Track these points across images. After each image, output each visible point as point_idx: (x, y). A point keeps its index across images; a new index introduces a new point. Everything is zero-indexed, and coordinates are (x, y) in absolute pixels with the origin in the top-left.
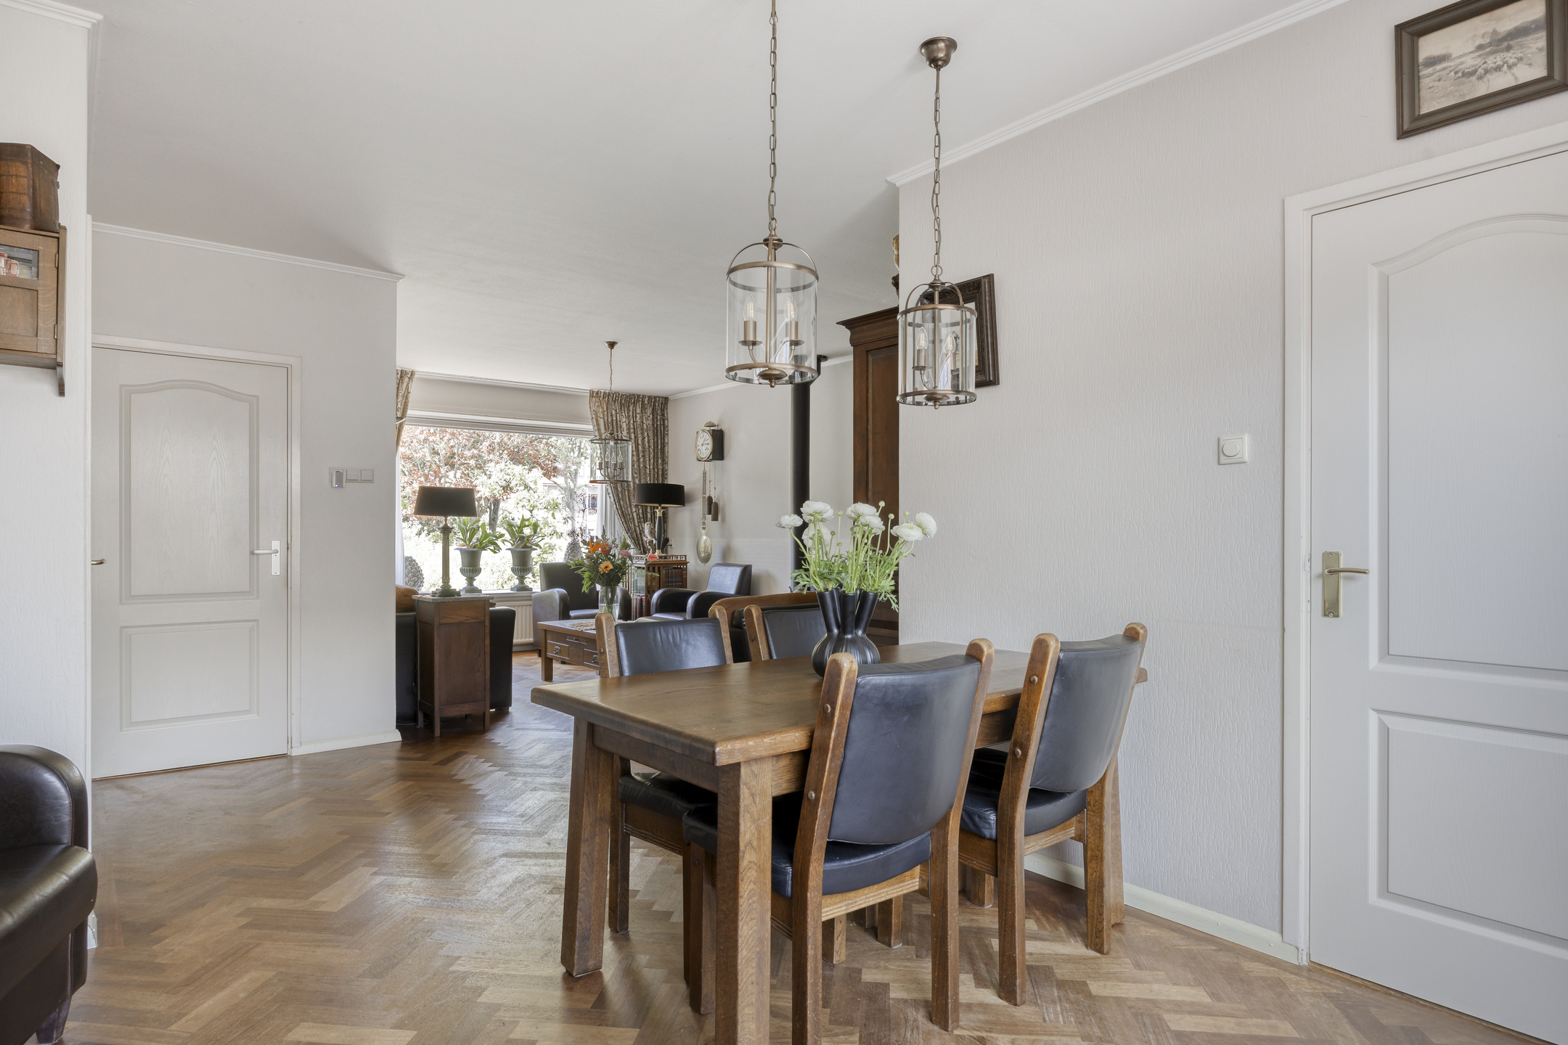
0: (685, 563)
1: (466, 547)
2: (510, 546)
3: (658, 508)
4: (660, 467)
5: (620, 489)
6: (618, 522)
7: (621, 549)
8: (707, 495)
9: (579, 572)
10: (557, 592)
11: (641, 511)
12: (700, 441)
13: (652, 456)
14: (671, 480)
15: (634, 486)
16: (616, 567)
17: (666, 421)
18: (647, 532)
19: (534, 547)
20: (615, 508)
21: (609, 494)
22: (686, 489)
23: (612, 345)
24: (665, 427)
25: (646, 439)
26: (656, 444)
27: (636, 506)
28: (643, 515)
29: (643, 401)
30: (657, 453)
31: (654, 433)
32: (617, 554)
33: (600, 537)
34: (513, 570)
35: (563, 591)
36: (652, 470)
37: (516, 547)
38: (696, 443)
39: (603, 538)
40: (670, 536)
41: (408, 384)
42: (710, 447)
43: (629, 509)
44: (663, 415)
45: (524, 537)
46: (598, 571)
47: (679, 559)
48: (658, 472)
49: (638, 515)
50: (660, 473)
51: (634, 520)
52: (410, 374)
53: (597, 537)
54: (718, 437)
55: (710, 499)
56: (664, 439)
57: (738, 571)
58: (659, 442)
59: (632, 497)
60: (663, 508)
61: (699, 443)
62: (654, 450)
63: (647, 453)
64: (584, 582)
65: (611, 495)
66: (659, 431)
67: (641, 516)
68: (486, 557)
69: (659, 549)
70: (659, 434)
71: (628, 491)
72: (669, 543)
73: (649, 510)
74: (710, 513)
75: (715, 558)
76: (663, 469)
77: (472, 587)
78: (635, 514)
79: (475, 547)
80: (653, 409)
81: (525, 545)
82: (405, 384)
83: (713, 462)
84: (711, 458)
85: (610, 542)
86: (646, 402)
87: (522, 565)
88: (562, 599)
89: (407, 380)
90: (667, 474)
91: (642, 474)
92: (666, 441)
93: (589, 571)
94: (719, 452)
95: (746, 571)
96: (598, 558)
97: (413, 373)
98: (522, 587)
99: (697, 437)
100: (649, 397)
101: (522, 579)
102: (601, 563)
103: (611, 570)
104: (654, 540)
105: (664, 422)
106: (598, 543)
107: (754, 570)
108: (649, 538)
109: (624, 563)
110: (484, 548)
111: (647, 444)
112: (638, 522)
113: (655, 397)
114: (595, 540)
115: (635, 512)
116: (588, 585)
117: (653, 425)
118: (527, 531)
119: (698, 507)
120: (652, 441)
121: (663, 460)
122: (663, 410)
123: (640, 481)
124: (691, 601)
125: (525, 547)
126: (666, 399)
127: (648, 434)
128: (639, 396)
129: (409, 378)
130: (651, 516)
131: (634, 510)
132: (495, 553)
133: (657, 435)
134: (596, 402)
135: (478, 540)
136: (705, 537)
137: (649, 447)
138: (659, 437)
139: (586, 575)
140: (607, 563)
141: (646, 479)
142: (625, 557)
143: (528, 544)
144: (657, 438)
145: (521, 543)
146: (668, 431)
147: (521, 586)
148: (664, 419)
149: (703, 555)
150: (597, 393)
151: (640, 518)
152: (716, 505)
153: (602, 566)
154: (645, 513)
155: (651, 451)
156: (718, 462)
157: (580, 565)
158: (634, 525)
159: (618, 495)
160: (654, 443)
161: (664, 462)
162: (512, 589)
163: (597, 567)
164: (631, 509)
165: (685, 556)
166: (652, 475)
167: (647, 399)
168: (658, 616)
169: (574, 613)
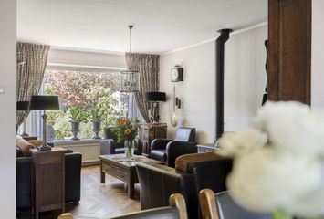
0: (166, 126)
1: (73, 121)
2: (92, 120)
3: (154, 103)
9: (116, 133)
10: (110, 141)
11: (147, 104)
13: (152, 80)
14: (161, 91)
15: (145, 94)
16: (132, 131)
17: (159, 66)
18: (149, 113)
19: (103, 120)
22: (167, 94)
23: (131, 27)
24: (158, 68)
25: (150, 73)
26: (154, 75)
27: (146, 102)
28: (148, 106)
29: (148, 57)
31: (153, 70)
34: (94, 130)
35: (112, 140)
36: (152, 86)
37: (95, 120)
40: (160, 115)
41: (47, 52)
42: (177, 75)
45: (98, 116)
46: (124, 134)
47: (164, 125)
48: (155, 87)
51: (144, 108)
52: (48, 47)
54: (181, 71)
55: (177, 98)
56: (157, 73)
57: (190, 131)
59: (143, 98)
60: (157, 103)
61: (172, 74)
63: (150, 79)
64: (118, 138)
68: (82, 125)
69: (155, 120)
71: (142, 96)
72: (159, 118)
73: (151, 104)
74: (177, 105)
75: (179, 125)
76: (157, 86)
77: (76, 138)
79: (77, 121)
80: (153, 60)
81: (98, 119)
83: (178, 82)
84: (177, 80)
86: (150, 57)
87: (97, 128)
88: (112, 143)
89: (47, 49)
90: (158, 88)
91: (148, 88)
92: (159, 74)
93: (120, 133)
94: (181, 78)
95: (193, 131)
96: (124, 127)
99: (171, 71)
100: (151, 55)
101: (97, 134)
102: (125, 129)
103: (130, 133)
104: (153, 116)
106: (124, 120)
107: (197, 130)
108: (151, 115)
110: (81, 121)
112: (146, 109)
113: (154, 55)
115: (145, 105)
116: (120, 139)
117: (153, 67)
118: (99, 113)
119: (172, 102)
120: (152, 74)
122: (157, 61)
123: (147, 91)
124: (168, 145)
126: (158, 56)
127: (150, 71)
128: (146, 54)
130: (152, 106)
132: (86, 123)
134: (128, 57)
135: (79, 117)
136: (174, 115)
137: (151, 76)
139: (119, 135)
140: (129, 129)
141: (150, 90)
144: (155, 72)
147: (97, 136)
148: (157, 64)
149: (174, 123)
150: (129, 54)
152: (180, 101)
153: (126, 131)
155: (152, 78)
156: (181, 82)
158: (144, 110)
161: (157, 83)
162: (93, 138)
163: (124, 132)
164: (143, 103)
165: (166, 123)
166: (152, 88)
168: (153, 152)
169: (117, 150)
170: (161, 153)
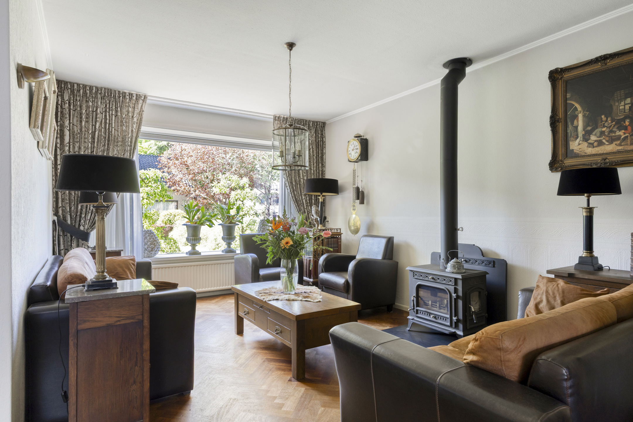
0: (340, 234)
1: (189, 223)
2: (221, 222)
3: (319, 196)
4: (321, 169)
5: (294, 183)
6: (293, 206)
7: (300, 227)
8: (356, 186)
9: (264, 246)
10: (251, 257)
11: (308, 198)
12: (351, 147)
13: (315, 161)
14: (329, 176)
15: (303, 182)
16: (295, 242)
17: (324, 139)
18: (313, 212)
19: (237, 223)
20: (291, 196)
21: (287, 187)
22: (340, 182)
23: (291, 46)
24: (323, 142)
25: (311, 150)
26: (318, 153)
27: (305, 195)
28: (310, 201)
29: (309, 125)
30: (319, 159)
31: (316, 146)
32: (296, 231)
33: (281, 216)
34: (223, 238)
35: (255, 256)
36: (315, 171)
37: (225, 223)
38: (348, 149)
39: (284, 217)
40: (327, 215)
41: (142, 106)
42: (359, 151)
43: (300, 197)
44: (322, 134)
45: (230, 217)
46: (279, 247)
47: (335, 231)
48: (319, 172)
49: (306, 201)
50: (320, 173)
51: (303, 205)
52: (143, 97)
53: (279, 217)
54: (364, 144)
55: (358, 189)
56: (323, 150)
57: (384, 241)
58: (320, 152)
59: (302, 189)
60: (323, 196)
61: (350, 149)
62: (316, 157)
63: (312, 159)
64: (268, 255)
65: (288, 187)
66: (320, 145)
67: (308, 201)
68: (204, 230)
69: (321, 224)
70: (320, 147)
71: (300, 184)
72: (327, 220)
73: (313, 198)
74: (358, 198)
75: (362, 232)
76: (322, 170)
77: (194, 251)
78: (304, 200)
79: (196, 223)
80: (316, 130)
81: (231, 222)
82: (140, 105)
83: (360, 163)
84: (359, 158)
85: (289, 220)
86: (311, 125)
87: (229, 235)
88: (254, 262)
89: (141, 101)
90: (325, 174)
91: (308, 173)
92: (324, 152)
93: (272, 246)
94: (364, 155)
95: (390, 241)
96: (280, 234)
97: (145, 97)
98: (230, 251)
99: (348, 145)
100: (313, 122)
101: (229, 244)
102: (282, 239)
103: (292, 246)
104: (318, 218)
105: (323, 139)
106: (279, 222)
107: (395, 241)
108: (315, 216)
109: (302, 239)
110: (202, 224)
111: (312, 154)
112: (306, 206)
113: (317, 122)
114: (277, 219)
115: (304, 199)
116: (271, 257)
117: (316, 141)
118: (233, 212)
119: (349, 195)
120: (315, 151)
121: (322, 165)
122: (322, 131)
123: (307, 177)
124: (352, 265)
125: (231, 223)
126: (324, 124)
127: (312, 147)
128: (306, 121)
129: (143, 101)
130: (315, 202)
131: (303, 197)
132: (210, 227)
133: (318, 148)
134: (278, 124)
135: (198, 218)
136: (354, 216)
137: (313, 155)
138: (320, 149)
139: (270, 249)
140: (288, 239)
141: (311, 176)
142: (304, 234)
143: (233, 221)
144: (318, 149)
145: (229, 220)
146: (325, 145)
147: (228, 249)
148: (323, 136)
149: (353, 228)
150: (279, 118)
151: (307, 203)
152: (363, 193)
153: (283, 242)
154: (311, 199)
155: (315, 158)
156: (365, 162)
157: (265, 240)
158: (304, 208)
159: (293, 188)
160: (316, 153)
161: (323, 166)
162: (223, 251)
163: (279, 243)
164: (302, 197)
165: (340, 229)
166: (315, 174)
167: (312, 123)
168: (324, 276)
169: (263, 272)
170: (338, 279)
